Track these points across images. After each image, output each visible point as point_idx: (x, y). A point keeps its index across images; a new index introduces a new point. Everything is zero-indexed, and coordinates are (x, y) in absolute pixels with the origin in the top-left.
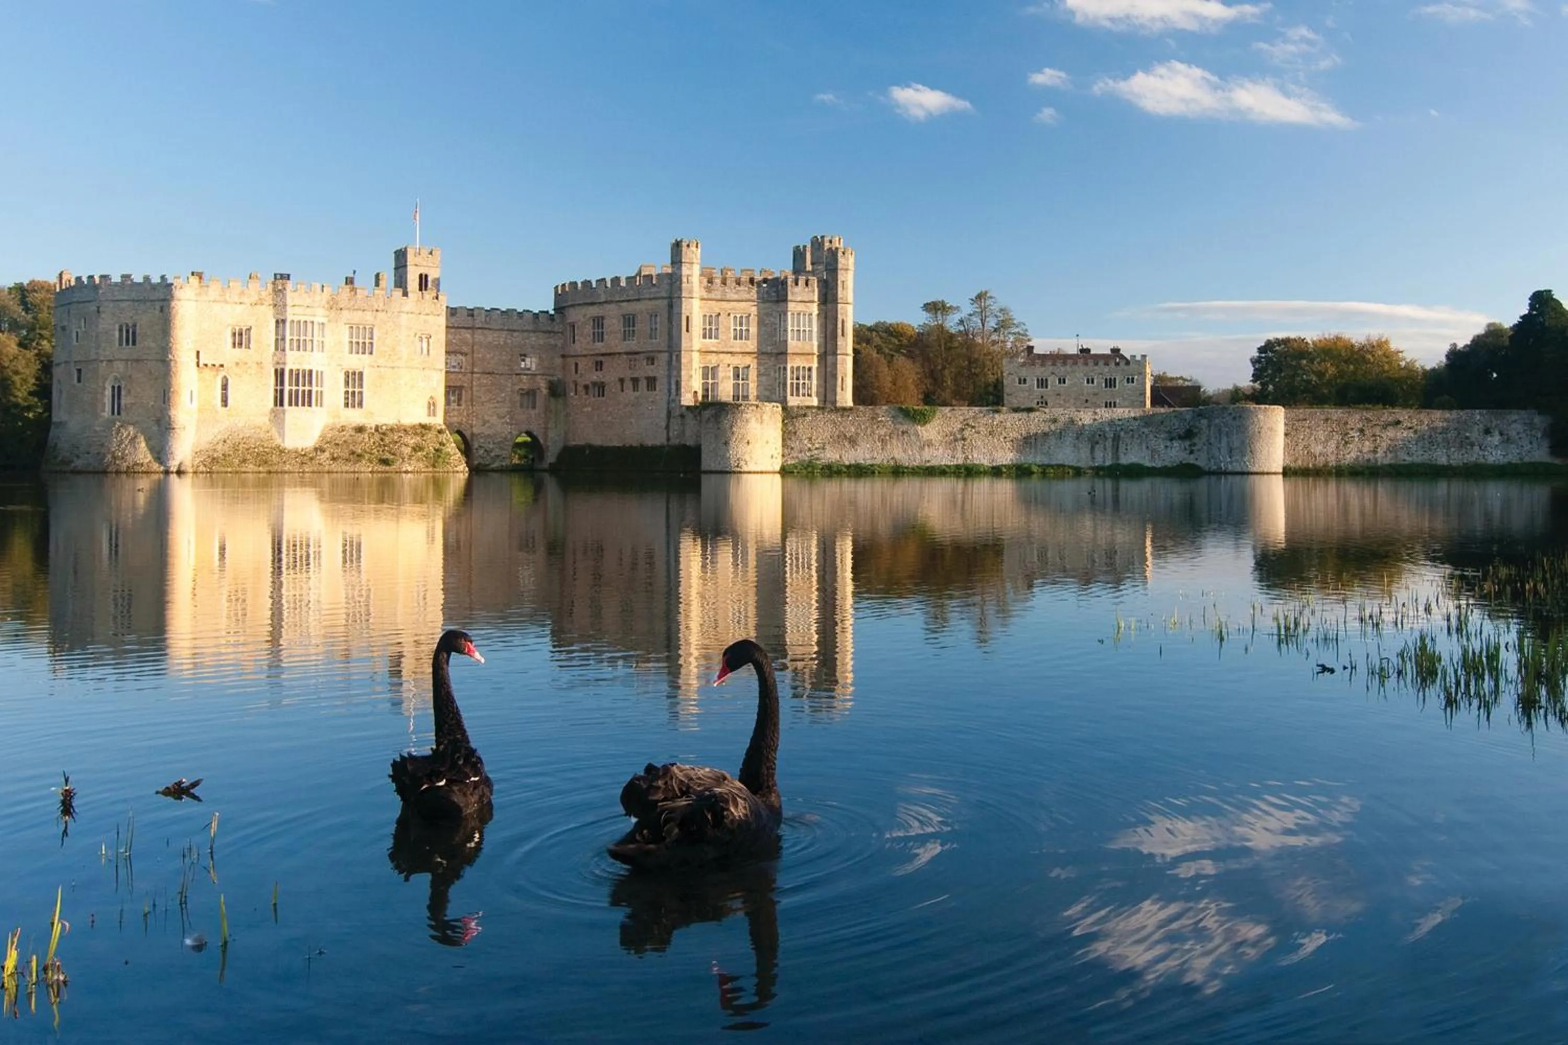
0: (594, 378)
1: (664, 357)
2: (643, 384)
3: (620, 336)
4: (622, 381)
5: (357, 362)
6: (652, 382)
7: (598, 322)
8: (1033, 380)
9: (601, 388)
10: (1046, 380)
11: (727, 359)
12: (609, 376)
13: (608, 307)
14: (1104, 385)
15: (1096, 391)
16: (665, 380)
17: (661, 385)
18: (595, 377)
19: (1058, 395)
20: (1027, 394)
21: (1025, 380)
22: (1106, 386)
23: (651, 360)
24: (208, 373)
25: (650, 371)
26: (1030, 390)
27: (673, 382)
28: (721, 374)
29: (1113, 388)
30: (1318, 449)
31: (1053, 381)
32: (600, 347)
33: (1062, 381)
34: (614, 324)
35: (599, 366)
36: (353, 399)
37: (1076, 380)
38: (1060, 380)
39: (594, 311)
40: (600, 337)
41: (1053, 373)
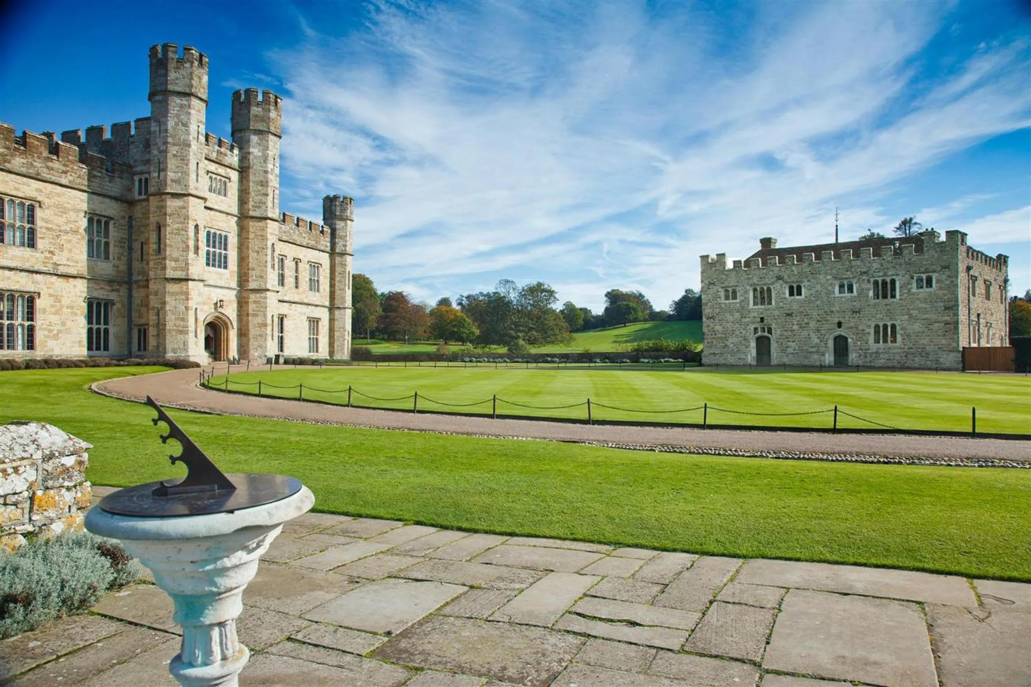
8: (746, 292)
10: (769, 290)
14: (871, 293)
15: (857, 305)
19: (790, 315)
20: (737, 315)
21: (734, 292)
22: (877, 296)
26: (743, 310)
29: (890, 300)
31: (780, 291)
33: (795, 290)
37: (818, 287)
38: (791, 288)
41: (779, 278)
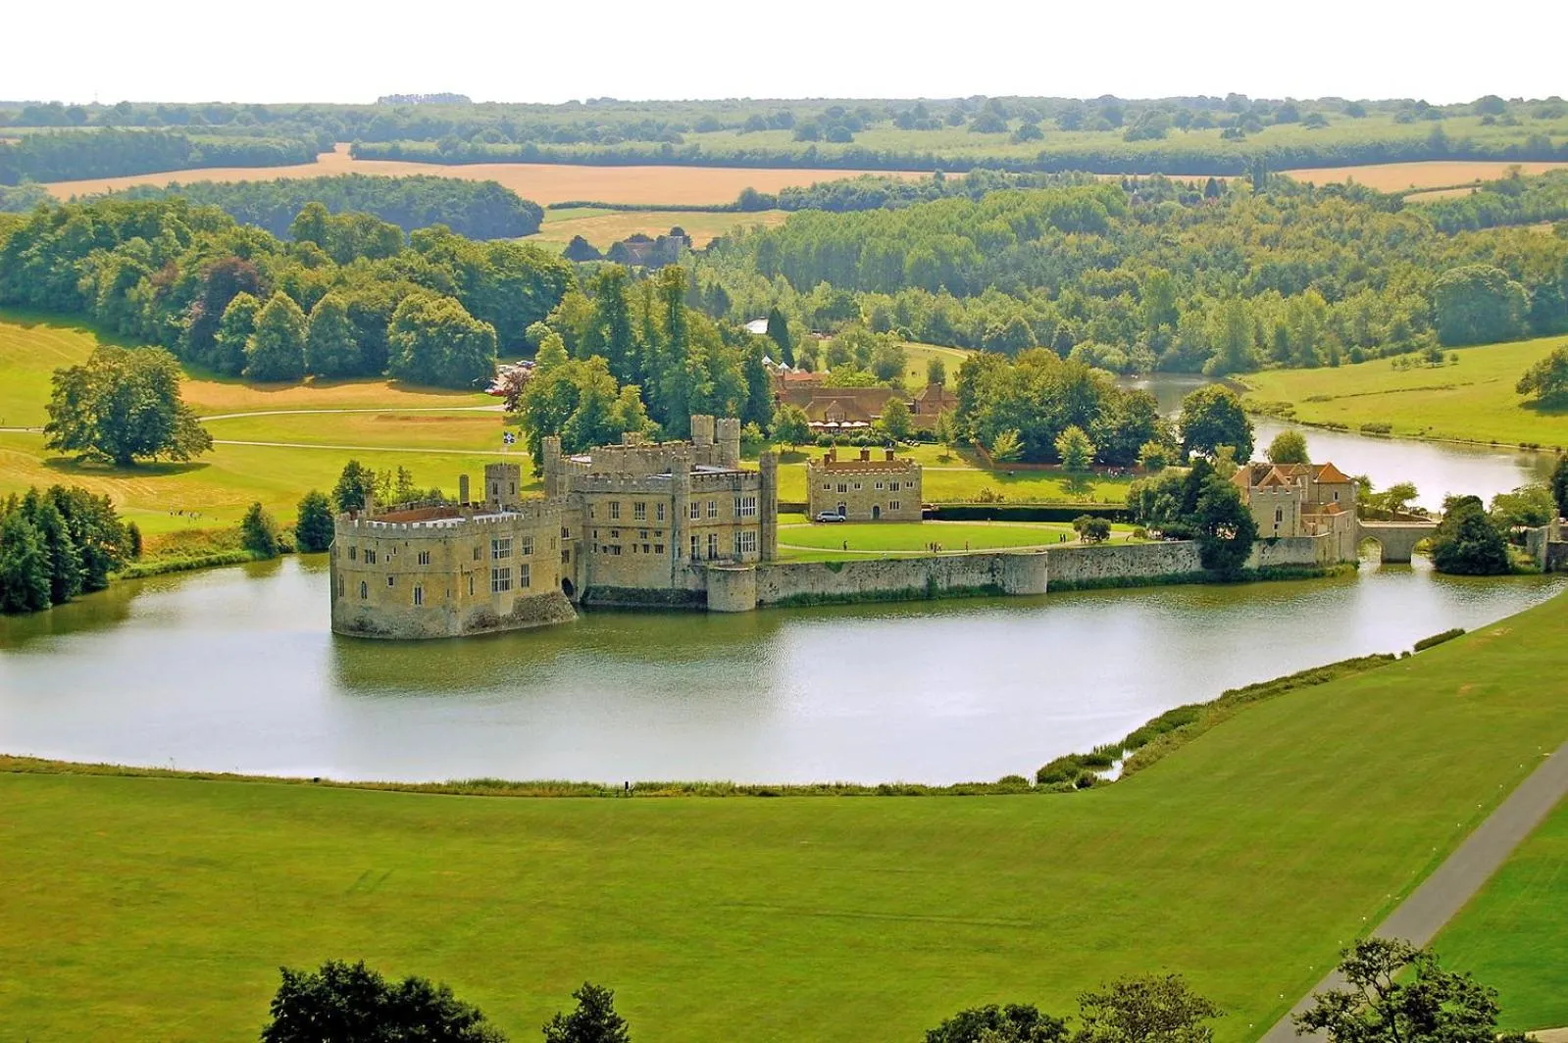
0: (612, 543)
1: (669, 533)
2: (652, 549)
3: (633, 516)
4: (635, 546)
5: (526, 559)
6: (659, 548)
7: (615, 505)
9: (617, 549)
11: (706, 530)
12: (625, 540)
13: (621, 496)
16: (670, 548)
17: (667, 550)
18: (613, 541)
23: (659, 534)
24: (465, 577)
25: (659, 541)
27: (676, 548)
28: (701, 541)
30: (1066, 573)
32: (615, 521)
34: (627, 505)
35: (615, 534)
36: (525, 582)
39: (613, 498)
40: (616, 515)
